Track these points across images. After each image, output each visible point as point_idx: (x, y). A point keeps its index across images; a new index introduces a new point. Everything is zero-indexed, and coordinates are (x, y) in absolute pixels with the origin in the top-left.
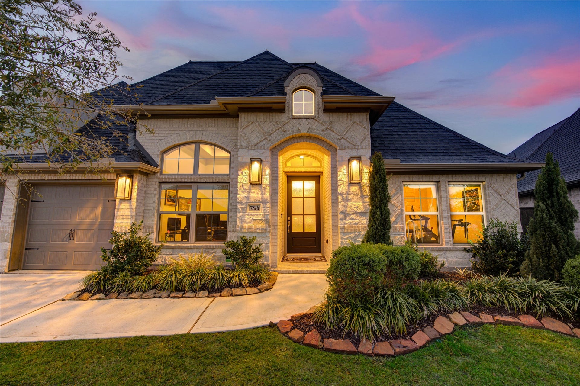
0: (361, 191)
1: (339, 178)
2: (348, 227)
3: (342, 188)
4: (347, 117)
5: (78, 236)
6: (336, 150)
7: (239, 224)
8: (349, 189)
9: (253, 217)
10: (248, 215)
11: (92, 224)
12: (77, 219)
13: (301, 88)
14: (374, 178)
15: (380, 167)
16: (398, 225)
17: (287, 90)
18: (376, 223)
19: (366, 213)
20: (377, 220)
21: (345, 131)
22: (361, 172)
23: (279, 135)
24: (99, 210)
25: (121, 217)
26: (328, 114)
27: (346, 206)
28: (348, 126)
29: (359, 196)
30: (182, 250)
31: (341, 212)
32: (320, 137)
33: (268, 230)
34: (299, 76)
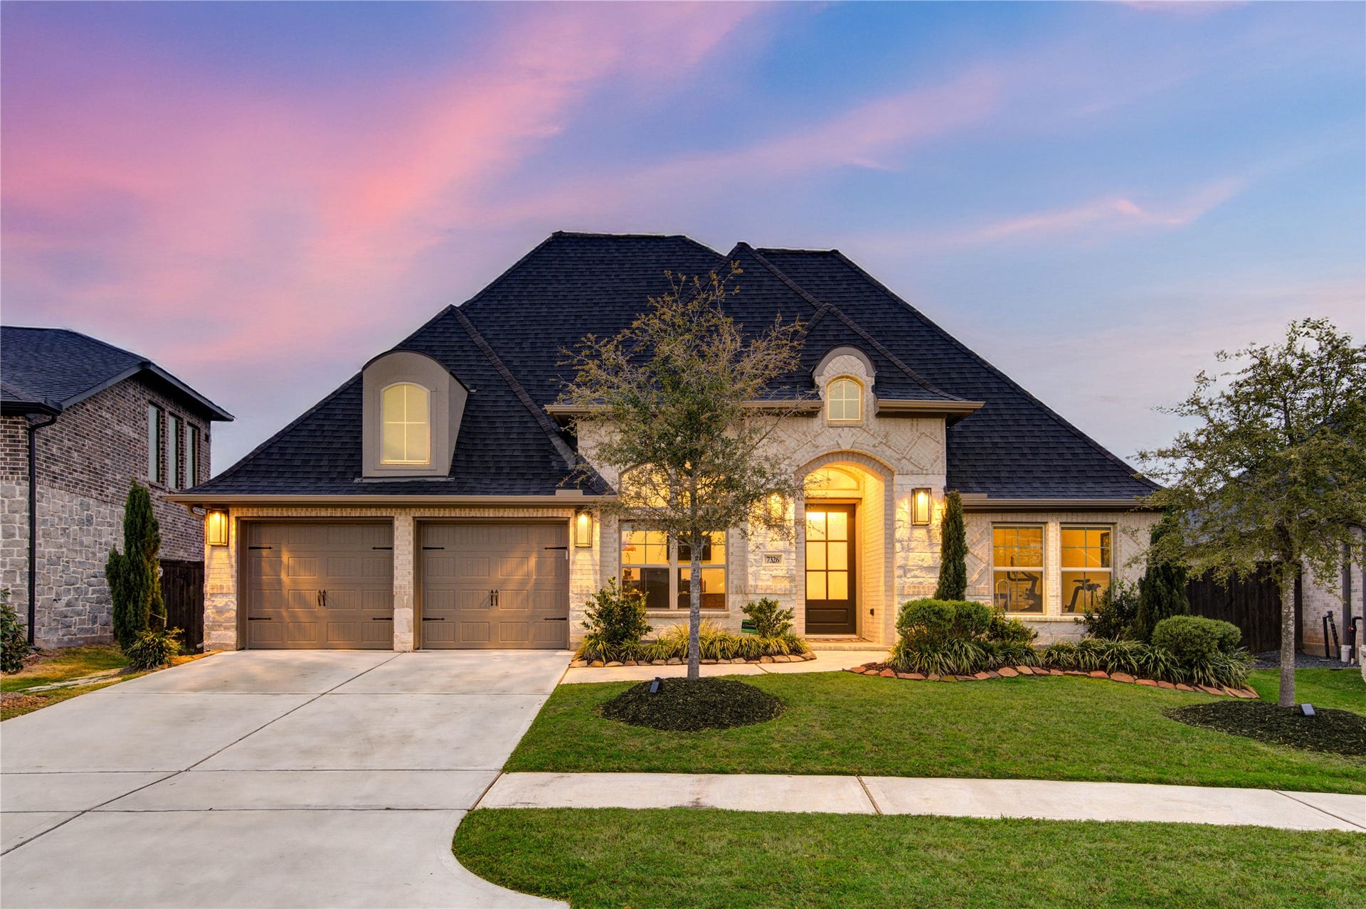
0: (930, 537)
1: (898, 517)
2: (910, 587)
3: (902, 532)
4: (912, 425)
5: (504, 598)
6: (892, 473)
7: (751, 582)
8: (911, 534)
9: (770, 573)
10: (764, 569)
11: (523, 583)
12: (499, 576)
13: (842, 377)
14: (948, 525)
15: (955, 512)
16: (982, 586)
17: (818, 380)
18: (947, 580)
19: (935, 568)
20: (950, 576)
21: (907, 447)
22: (930, 510)
23: (808, 453)
24: (533, 561)
25: (579, 572)
26: (882, 420)
27: (906, 559)
28: (913, 440)
29: (926, 543)
30: (661, 620)
31: (899, 567)
32: (870, 454)
33: (794, 592)
34: (837, 358)
